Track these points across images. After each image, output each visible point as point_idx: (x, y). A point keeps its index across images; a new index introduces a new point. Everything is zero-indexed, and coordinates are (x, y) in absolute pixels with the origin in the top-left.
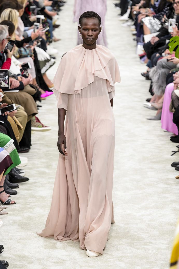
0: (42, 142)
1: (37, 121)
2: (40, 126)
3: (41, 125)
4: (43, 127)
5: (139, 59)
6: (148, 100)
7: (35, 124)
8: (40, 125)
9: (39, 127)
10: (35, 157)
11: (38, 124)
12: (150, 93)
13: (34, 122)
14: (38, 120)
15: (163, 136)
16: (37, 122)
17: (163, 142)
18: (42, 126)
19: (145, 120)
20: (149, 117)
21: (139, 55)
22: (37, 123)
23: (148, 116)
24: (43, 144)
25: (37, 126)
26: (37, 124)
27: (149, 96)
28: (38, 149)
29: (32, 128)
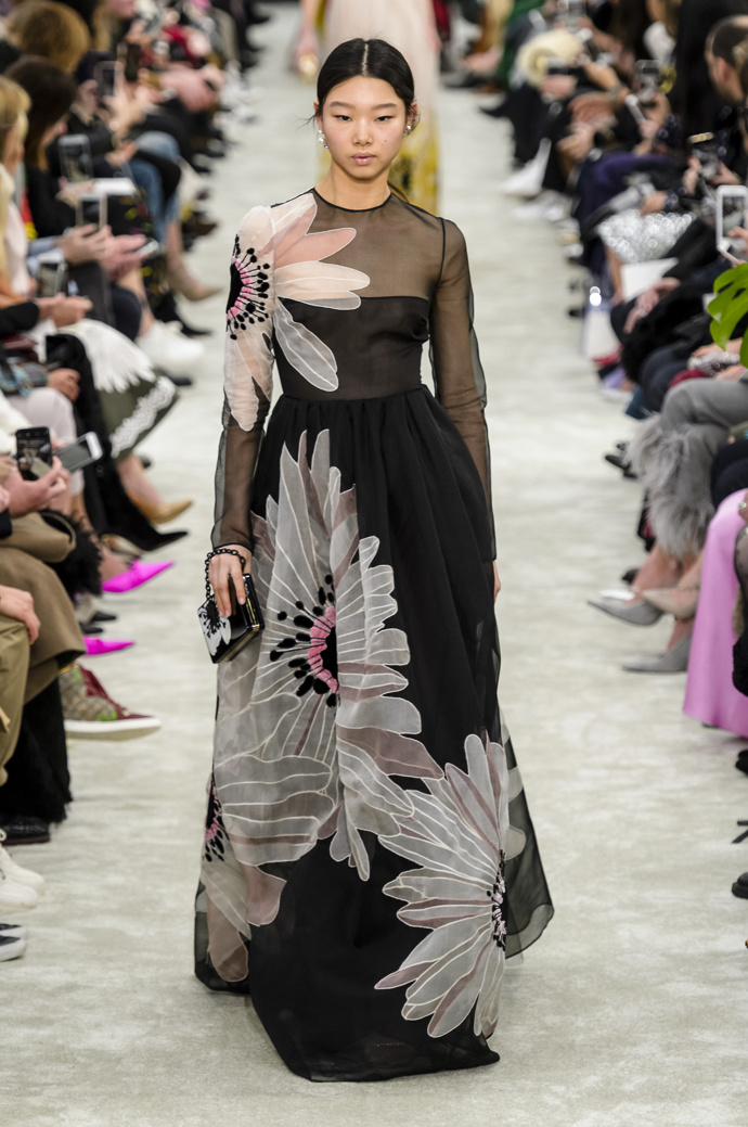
0: (110, 791)
1: (94, 690)
2: (105, 713)
3: (111, 708)
4: (121, 717)
5: (593, 379)
6: (629, 578)
7: (83, 707)
8: (105, 707)
9: (104, 720)
10: (74, 864)
11: (98, 703)
12: (640, 544)
13: (77, 693)
14: (95, 686)
15: (695, 749)
16: (90, 694)
17: (696, 780)
18: (114, 715)
19: (613, 672)
20: (633, 661)
21: (596, 360)
22: (91, 700)
23: (629, 653)
24: (114, 798)
25: (91, 712)
26: (91, 706)
27: (637, 557)
28: (91, 825)
29: (70, 726)
